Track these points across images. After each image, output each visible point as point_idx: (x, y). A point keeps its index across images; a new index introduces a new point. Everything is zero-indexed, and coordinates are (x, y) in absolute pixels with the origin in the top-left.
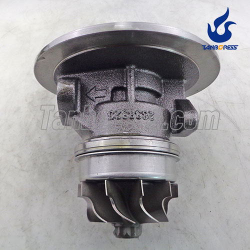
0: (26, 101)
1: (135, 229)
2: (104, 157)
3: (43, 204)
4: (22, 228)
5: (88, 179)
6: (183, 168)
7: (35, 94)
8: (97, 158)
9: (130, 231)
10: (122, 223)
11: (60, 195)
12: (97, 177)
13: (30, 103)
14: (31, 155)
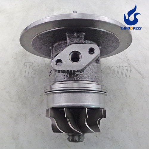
0: (13, 57)
1: (81, 137)
2: (64, 94)
3: (25, 122)
4: (13, 138)
5: (53, 107)
6: (110, 101)
7: (18, 53)
8: (59, 94)
9: (78, 138)
10: (74, 133)
11: (36, 117)
12: (59, 106)
13: (15, 59)
14: (17, 91)
